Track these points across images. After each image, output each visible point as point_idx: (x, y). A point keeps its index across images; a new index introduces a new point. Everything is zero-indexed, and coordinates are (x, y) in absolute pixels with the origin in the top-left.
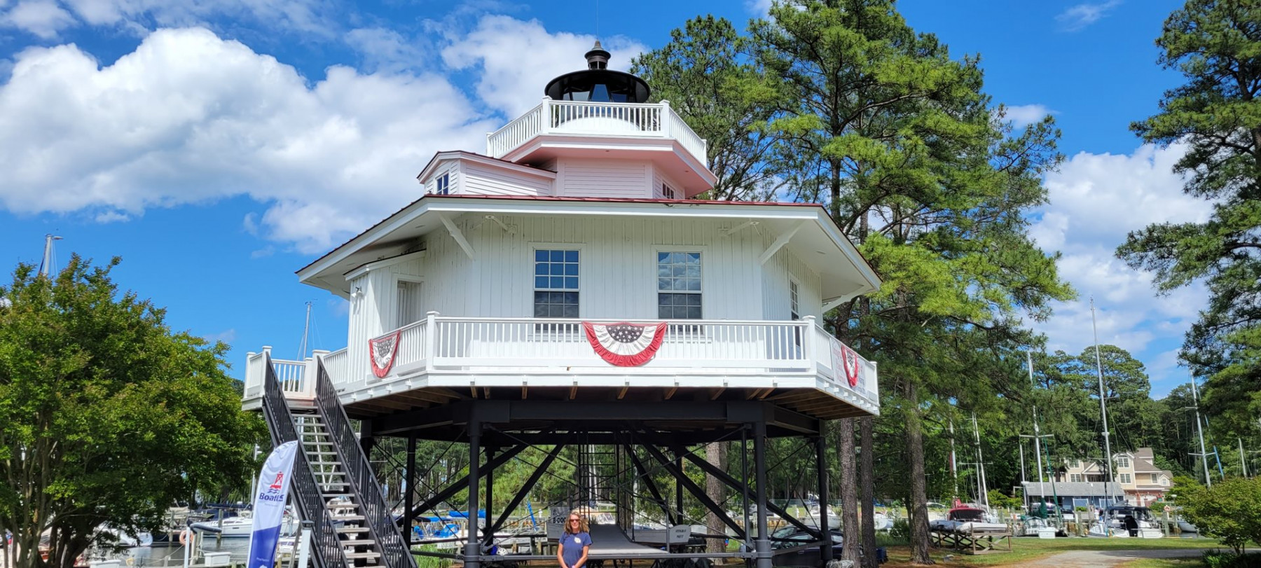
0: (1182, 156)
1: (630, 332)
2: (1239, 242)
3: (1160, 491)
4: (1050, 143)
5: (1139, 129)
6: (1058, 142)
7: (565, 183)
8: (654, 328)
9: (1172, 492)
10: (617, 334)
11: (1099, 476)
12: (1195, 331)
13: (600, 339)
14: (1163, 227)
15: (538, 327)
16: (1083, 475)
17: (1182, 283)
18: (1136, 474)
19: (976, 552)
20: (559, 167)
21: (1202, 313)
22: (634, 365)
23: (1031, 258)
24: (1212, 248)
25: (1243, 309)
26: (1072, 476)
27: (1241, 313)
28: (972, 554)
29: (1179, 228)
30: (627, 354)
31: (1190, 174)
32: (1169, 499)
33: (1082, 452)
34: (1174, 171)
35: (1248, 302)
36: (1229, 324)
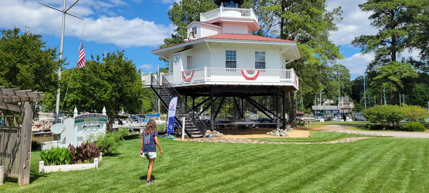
0: (371, 14)
1: (252, 72)
2: (384, 40)
3: (350, 109)
4: (340, 14)
5: (361, 6)
6: (342, 14)
7: (226, 30)
8: (257, 71)
9: (354, 109)
10: (249, 72)
11: (333, 104)
12: (370, 65)
13: (245, 74)
14: (364, 36)
15: (227, 70)
16: (328, 104)
17: (368, 52)
18: (344, 103)
19: (305, 125)
20: (224, 25)
21: (372, 61)
22: (253, 80)
23: (333, 48)
24: (377, 43)
25: (383, 59)
26: (325, 104)
27: (382, 61)
28: (304, 126)
29: (369, 36)
30: (251, 77)
31: (373, 20)
32: (354, 110)
33: (329, 97)
34: (369, 19)
35: (384, 58)
36: (379, 64)
